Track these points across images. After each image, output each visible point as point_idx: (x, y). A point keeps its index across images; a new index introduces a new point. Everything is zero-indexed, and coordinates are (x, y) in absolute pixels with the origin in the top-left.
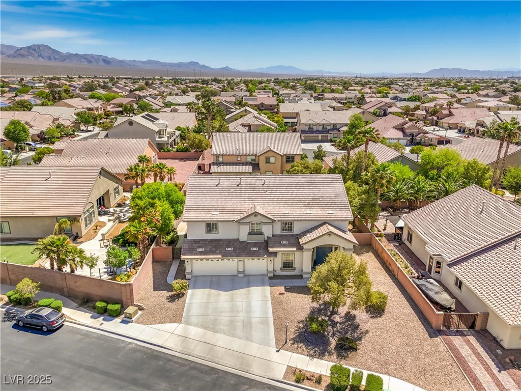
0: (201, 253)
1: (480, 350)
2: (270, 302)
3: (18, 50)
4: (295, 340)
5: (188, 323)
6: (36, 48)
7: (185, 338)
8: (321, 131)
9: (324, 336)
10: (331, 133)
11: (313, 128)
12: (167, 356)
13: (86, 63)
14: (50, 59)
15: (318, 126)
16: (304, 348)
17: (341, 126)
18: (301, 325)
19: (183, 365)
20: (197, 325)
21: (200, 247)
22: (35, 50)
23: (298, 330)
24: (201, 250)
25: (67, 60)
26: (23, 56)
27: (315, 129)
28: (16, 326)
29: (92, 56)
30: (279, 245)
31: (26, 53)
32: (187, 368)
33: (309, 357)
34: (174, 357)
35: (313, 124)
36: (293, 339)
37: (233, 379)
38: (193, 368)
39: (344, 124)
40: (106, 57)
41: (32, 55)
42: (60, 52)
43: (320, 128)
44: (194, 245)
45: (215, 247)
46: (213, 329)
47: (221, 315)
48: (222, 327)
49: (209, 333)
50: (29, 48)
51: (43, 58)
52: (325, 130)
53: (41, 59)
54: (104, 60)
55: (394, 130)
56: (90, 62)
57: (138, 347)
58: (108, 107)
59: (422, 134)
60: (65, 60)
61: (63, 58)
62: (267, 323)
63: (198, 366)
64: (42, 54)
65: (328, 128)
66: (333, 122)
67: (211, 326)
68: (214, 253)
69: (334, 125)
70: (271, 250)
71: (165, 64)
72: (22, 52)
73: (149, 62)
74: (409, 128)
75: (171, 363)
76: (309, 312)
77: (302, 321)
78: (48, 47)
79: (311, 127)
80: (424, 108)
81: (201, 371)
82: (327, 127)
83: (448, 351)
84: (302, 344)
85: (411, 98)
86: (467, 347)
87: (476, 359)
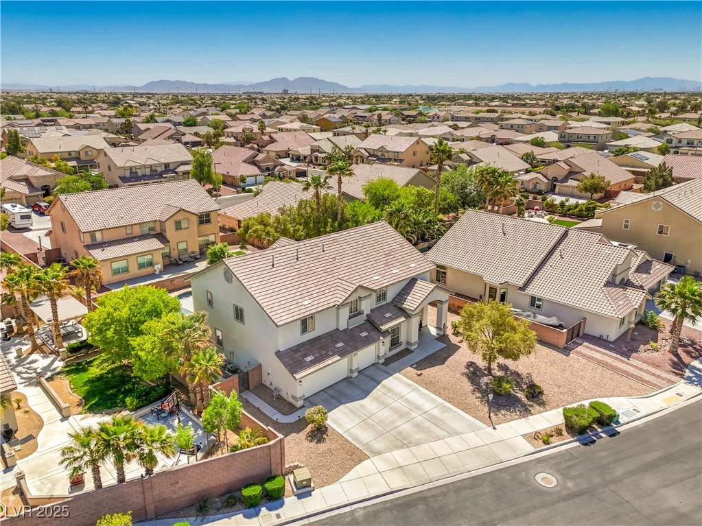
0: (313, 363)
2: (420, 388)
7: (400, 469)
8: (148, 176)
10: (166, 177)
11: (136, 173)
15: (143, 168)
16: (509, 413)
17: (176, 165)
21: (306, 355)
23: (482, 401)
24: (309, 359)
27: (140, 174)
30: (384, 320)
33: (523, 419)
35: (135, 167)
39: (179, 162)
43: (148, 172)
44: (296, 356)
45: (321, 348)
46: (411, 443)
47: (396, 425)
48: (417, 437)
49: (414, 449)
52: (155, 173)
55: (247, 165)
59: (279, 167)
62: (449, 409)
65: (159, 170)
66: (163, 161)
68: (327, 357)
69: (167, 165)
70: (383, 328)
74: (264, 160)
76: (466, 380)
77: (474, 391)
79: (154, 168)
80: (230, 134)
82: (157, 168)
83: (589, 361)
84: (503, 411)
85: (188, 121)
86: (594, 352)
87: (608, 358)
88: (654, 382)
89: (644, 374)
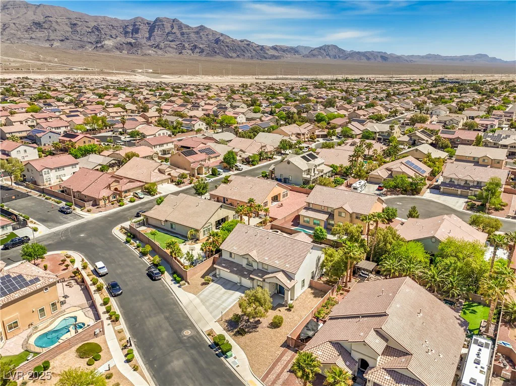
3: (312, 50)
4: (226, 321)
5: (198, 297)
6: (326, 48)
7: (191, 302)
8: (462, 186)
9: (238, 324)
10: (472, 190)
11: (454, 182)
13: (364, 60)
14: (335, 57)
15: (460, 181)
16: (225, 326)
20: (200, 299)
21: (224, 263)
22: (325, 50)
24: (223, 265)
25: (349, 58)
26: (314, 55)
27: (456, 183)
28: (147, 274)
29: (372, 53)
31: (317, 53)
33: (223, 329)
35: (455, 178)
38: (182, 314)
40: (385, 53)
41: (321, 54)
42: (344, 51)
44: (222, 261)
48: (207, 304)
49: (201, 304)
50: (320, 48)
51: (330, 57)
52: (467, 186)
53: (328, 58)
54: (382, 57)
56: (368, 59)
58: (317, 131)
60: (347, 58)
61: (346, 57)
62: (225, 310)
64: (331, 54)
66: (478, 179)
67: (204, 302)
68: (228, 268)
69: (478, 183)
70: (251, 276)
71: (446, 58)
72: (314, 52)
73: (429, 57)
78: (335, 47)
79: (453, 180)
82: (470, 183)
83: (279, 355)
84: (227, 324)
86: (289, 357)
87: (285, 363)
88: (267, 379)
89: (274, 376)
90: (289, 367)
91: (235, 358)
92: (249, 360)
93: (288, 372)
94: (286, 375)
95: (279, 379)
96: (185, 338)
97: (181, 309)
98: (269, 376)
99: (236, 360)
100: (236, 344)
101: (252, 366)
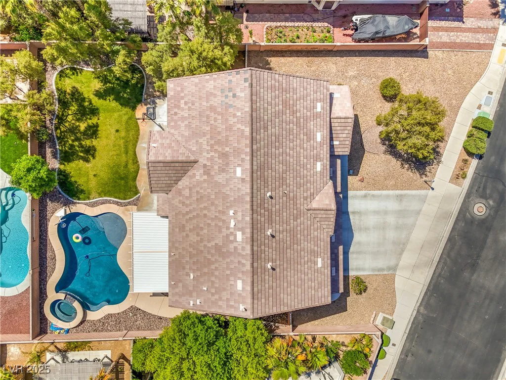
1: (443, 24)
4: (423, 174)
5: (395, 268)
7: (415, 267)
12: (435, 278)
16: (432, 167)
18: (406, 166)
19: (445, 263)
20: (399, 259)
23: (412, 170)
32: (448, 260)
33: (440, 165)
34: (436, 272)
36: (421, 175)
37: (460, 224)
38: (449, 256)
46: (404, 244)
47: (387, 238)
48: (404, 236)
49: (409, 246)
57: (424, 303)
62: (401, 195)
63: (446, 251)
67: (401, 246)
75: (442, 273)
76: (391, 157)
77: (402, 164)
81: (452, 249)
83: (443, 51)
84: (427, 168)
86: (441, 33)
87: (452, 33)
88: (487, 42)
89: (479, 36)
90: (456, 24)
91: (479, 107)
92: (472, 86)
93: (464, 22)
94: (469, 22)
95: (480, 28)
96: (491, 202)
97: (440, 266)
98: (482, 42)
99: (483, 102)
100: (456, 124)
101: (479, 76)
